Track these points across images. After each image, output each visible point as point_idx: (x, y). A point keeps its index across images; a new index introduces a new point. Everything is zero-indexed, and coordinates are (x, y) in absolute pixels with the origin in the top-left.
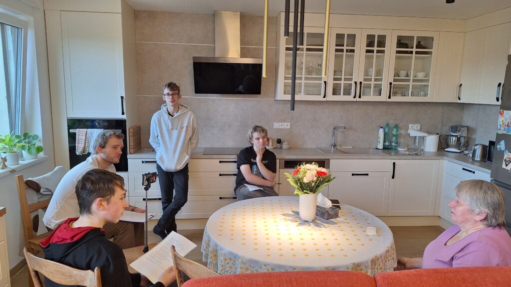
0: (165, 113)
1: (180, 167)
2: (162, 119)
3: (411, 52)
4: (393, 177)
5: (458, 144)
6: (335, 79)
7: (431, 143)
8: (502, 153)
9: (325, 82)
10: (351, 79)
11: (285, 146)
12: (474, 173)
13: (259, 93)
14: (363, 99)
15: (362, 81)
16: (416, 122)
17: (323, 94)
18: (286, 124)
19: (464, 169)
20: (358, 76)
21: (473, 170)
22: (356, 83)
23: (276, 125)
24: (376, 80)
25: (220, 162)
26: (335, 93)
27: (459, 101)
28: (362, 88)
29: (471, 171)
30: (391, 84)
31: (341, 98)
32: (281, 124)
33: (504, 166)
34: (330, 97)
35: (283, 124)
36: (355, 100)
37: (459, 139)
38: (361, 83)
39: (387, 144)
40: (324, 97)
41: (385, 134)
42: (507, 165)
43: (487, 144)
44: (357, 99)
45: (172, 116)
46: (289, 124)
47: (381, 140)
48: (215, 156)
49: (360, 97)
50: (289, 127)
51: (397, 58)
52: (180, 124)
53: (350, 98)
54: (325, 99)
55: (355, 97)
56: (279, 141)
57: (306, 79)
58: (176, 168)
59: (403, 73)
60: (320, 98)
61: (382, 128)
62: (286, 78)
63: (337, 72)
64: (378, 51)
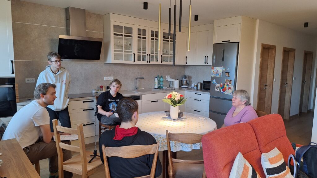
0: (50, 71)
5: (187, 84)
6: (138, 52)
7: (176, 84)
8: (215, 85)
9: (134, 54)
10: (145, 53)
12: (201, 95)
13: (99, 59)
14: (152, 63)
15: (150, 54)
16: (169, 74)
17: (133, 60)
18: (111, 77)
19: (195, 94)
20: (148, 52)
21: (200, 94)
22: (147, 55)
23: (106, 78)
24: (155, 53)
25: (83, 102)
26: (139, 59)
27: (186, 64)
28: (151, 57)
29: (199, 94)
30: (162, 56)
31: (141, 62)
32: (108, 77)
33: (216, 90)
34: (137, 62)
35: (110, 77)
36: (147, 63)
37: (187, 81)
38: (150, 55)
39: (159, 85)
40: (134, 62)
41: (158, 81)
42: (217, 89)
43: (202, 82)
44: (149, 63)
45: (56, 74)
46: (113, 77)
47: (157, 84)
48: (80, 99)
49: (150, 62)
51: (163, 43)
52: (61, 79)
53: (145, 63)
54: (134, 63)
55: (147, 62)
56: (108, 88)
57: (125, 52)
59: (165, 50)
60: (132, 62)
61: (156, 78)
62: (115, 51)
63: (139, 49)
64: (156, 39)
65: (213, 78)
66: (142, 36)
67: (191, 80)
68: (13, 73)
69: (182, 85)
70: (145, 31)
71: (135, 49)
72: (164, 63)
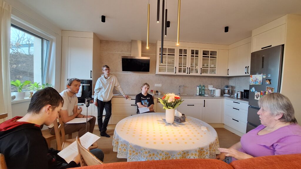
3: (208, 57)
4: (204, 106)
5: (229, 93)
6: (179, 66)
7: (218, 92)
8: (254, 93)
9: (176, 67)
10: (186, 67)
11: (159, 93)
12: (239, 103)
13: (149, 71)
14: (191, 74)
15: (190, 67)
16: (211, 84)
19: (234, 102)
20: (188, 65)
22: (188, 68)
23: (156, 85)
24: (195, 67)
25: (131, 99)
26: (180, 71)
27: (228, 76)
28: (191, 70)
30: (201, 68)
31: (182, 74)
32: (158, 84)
34: (178, 73)
35: (159, 84)
37: (229, 91)
39: (200, 93)
40: (175, 73)
41: (200, 89)
42: (257, 98)
44: (188, 74)
45: (107, 79)
46: (161, 85)
47: (198, 91)
50: (161, 86)
51: (203, 59)
53: (185, 74)
56: (157, 92)
57: (168, 66)
59: (206, 65)
60: (173, 73)
61: (198, 86)
62: (160, 65)
63: (180, 64)
64: (196, 56)
65: (251, 87)
66: (183, 54)
67: (235, 90)
68: (91, 78)
69: (225, 94)
70: (185, 51)
71: (176, 64)
72: (203, 74)
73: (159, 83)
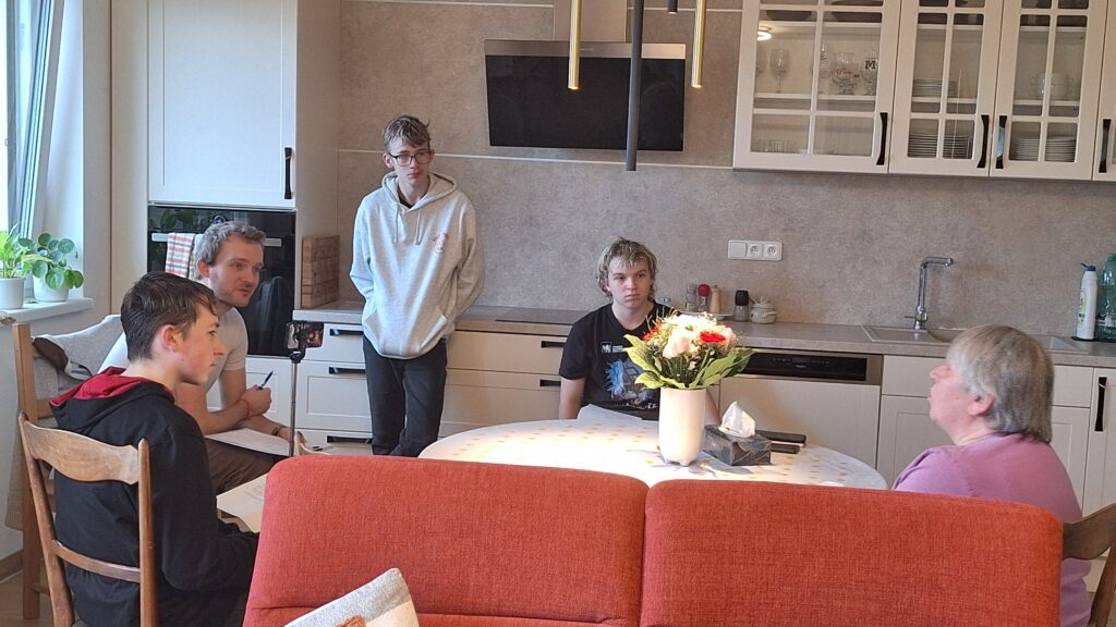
0: (393, 197)
1: (421, 346)
2: (381, 213)
4: (1099, 427)
6: (915, 107)
9: (884, 116)
10: (971, 108)
11: (759, 313)
13: (677, 146)
14: (1013, 169)
15: (1008, 112)
17: (876, 155)
18: (768, 245)
20: (994, 95)
22: (985, 119)
24: (1055, 111)
25: (544, 344)
26: (917, 149)
30: (1107, 123)
31: (940, 165)
32: (751, 244)
34: (901, 162)
35: (758, 244)
36: (982, 172)
38: (1003, 120)
40: (881, 161)
44: (991, 171)
45: (410, 207)
46: (778, 245)
47: (1089, 310)
48: (530, 328)
49: (1000, 165)
50: (776, 255)
52: (429, 227)
53: (966, 167)
54: (882, 170)
55: (982, 164)
56: (743, 299)
57: (822, 104)
58: (409, 349)
60: (867, 165)
61: (1092, 269)
64: (1062, 22)
66: (950, 10)
68: (288, 195)
71: (894, 95)
73: (763, 236)
